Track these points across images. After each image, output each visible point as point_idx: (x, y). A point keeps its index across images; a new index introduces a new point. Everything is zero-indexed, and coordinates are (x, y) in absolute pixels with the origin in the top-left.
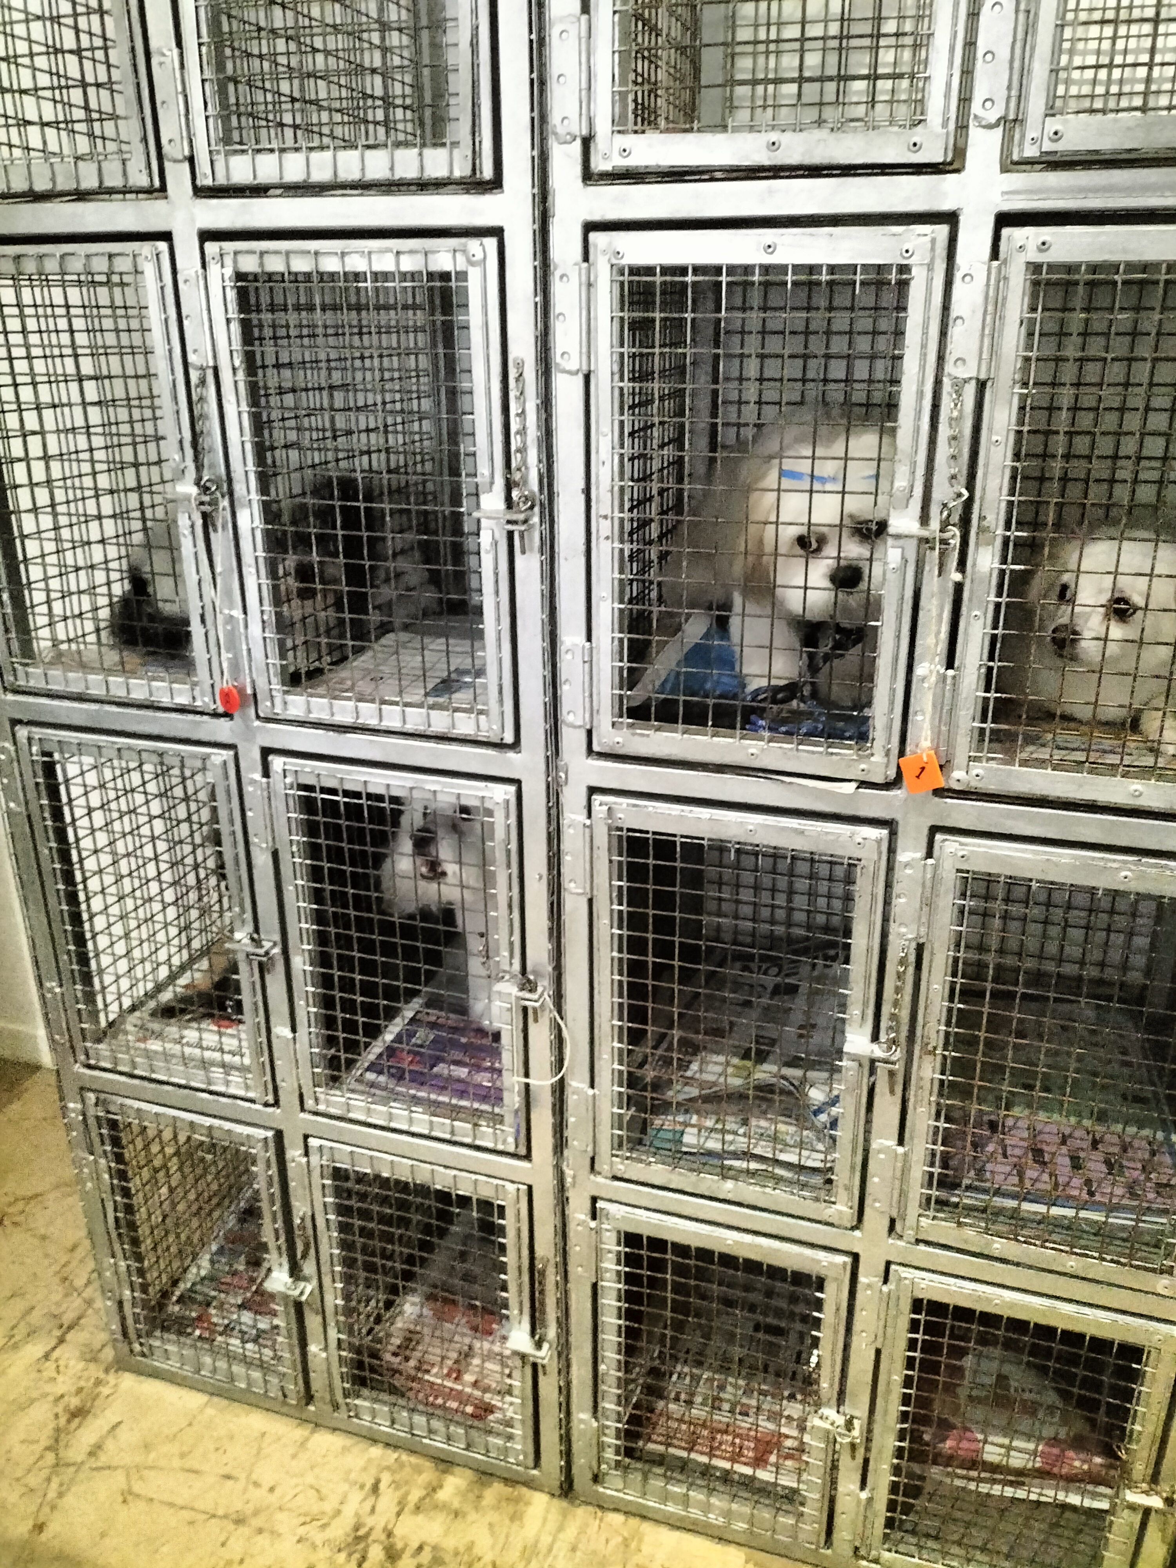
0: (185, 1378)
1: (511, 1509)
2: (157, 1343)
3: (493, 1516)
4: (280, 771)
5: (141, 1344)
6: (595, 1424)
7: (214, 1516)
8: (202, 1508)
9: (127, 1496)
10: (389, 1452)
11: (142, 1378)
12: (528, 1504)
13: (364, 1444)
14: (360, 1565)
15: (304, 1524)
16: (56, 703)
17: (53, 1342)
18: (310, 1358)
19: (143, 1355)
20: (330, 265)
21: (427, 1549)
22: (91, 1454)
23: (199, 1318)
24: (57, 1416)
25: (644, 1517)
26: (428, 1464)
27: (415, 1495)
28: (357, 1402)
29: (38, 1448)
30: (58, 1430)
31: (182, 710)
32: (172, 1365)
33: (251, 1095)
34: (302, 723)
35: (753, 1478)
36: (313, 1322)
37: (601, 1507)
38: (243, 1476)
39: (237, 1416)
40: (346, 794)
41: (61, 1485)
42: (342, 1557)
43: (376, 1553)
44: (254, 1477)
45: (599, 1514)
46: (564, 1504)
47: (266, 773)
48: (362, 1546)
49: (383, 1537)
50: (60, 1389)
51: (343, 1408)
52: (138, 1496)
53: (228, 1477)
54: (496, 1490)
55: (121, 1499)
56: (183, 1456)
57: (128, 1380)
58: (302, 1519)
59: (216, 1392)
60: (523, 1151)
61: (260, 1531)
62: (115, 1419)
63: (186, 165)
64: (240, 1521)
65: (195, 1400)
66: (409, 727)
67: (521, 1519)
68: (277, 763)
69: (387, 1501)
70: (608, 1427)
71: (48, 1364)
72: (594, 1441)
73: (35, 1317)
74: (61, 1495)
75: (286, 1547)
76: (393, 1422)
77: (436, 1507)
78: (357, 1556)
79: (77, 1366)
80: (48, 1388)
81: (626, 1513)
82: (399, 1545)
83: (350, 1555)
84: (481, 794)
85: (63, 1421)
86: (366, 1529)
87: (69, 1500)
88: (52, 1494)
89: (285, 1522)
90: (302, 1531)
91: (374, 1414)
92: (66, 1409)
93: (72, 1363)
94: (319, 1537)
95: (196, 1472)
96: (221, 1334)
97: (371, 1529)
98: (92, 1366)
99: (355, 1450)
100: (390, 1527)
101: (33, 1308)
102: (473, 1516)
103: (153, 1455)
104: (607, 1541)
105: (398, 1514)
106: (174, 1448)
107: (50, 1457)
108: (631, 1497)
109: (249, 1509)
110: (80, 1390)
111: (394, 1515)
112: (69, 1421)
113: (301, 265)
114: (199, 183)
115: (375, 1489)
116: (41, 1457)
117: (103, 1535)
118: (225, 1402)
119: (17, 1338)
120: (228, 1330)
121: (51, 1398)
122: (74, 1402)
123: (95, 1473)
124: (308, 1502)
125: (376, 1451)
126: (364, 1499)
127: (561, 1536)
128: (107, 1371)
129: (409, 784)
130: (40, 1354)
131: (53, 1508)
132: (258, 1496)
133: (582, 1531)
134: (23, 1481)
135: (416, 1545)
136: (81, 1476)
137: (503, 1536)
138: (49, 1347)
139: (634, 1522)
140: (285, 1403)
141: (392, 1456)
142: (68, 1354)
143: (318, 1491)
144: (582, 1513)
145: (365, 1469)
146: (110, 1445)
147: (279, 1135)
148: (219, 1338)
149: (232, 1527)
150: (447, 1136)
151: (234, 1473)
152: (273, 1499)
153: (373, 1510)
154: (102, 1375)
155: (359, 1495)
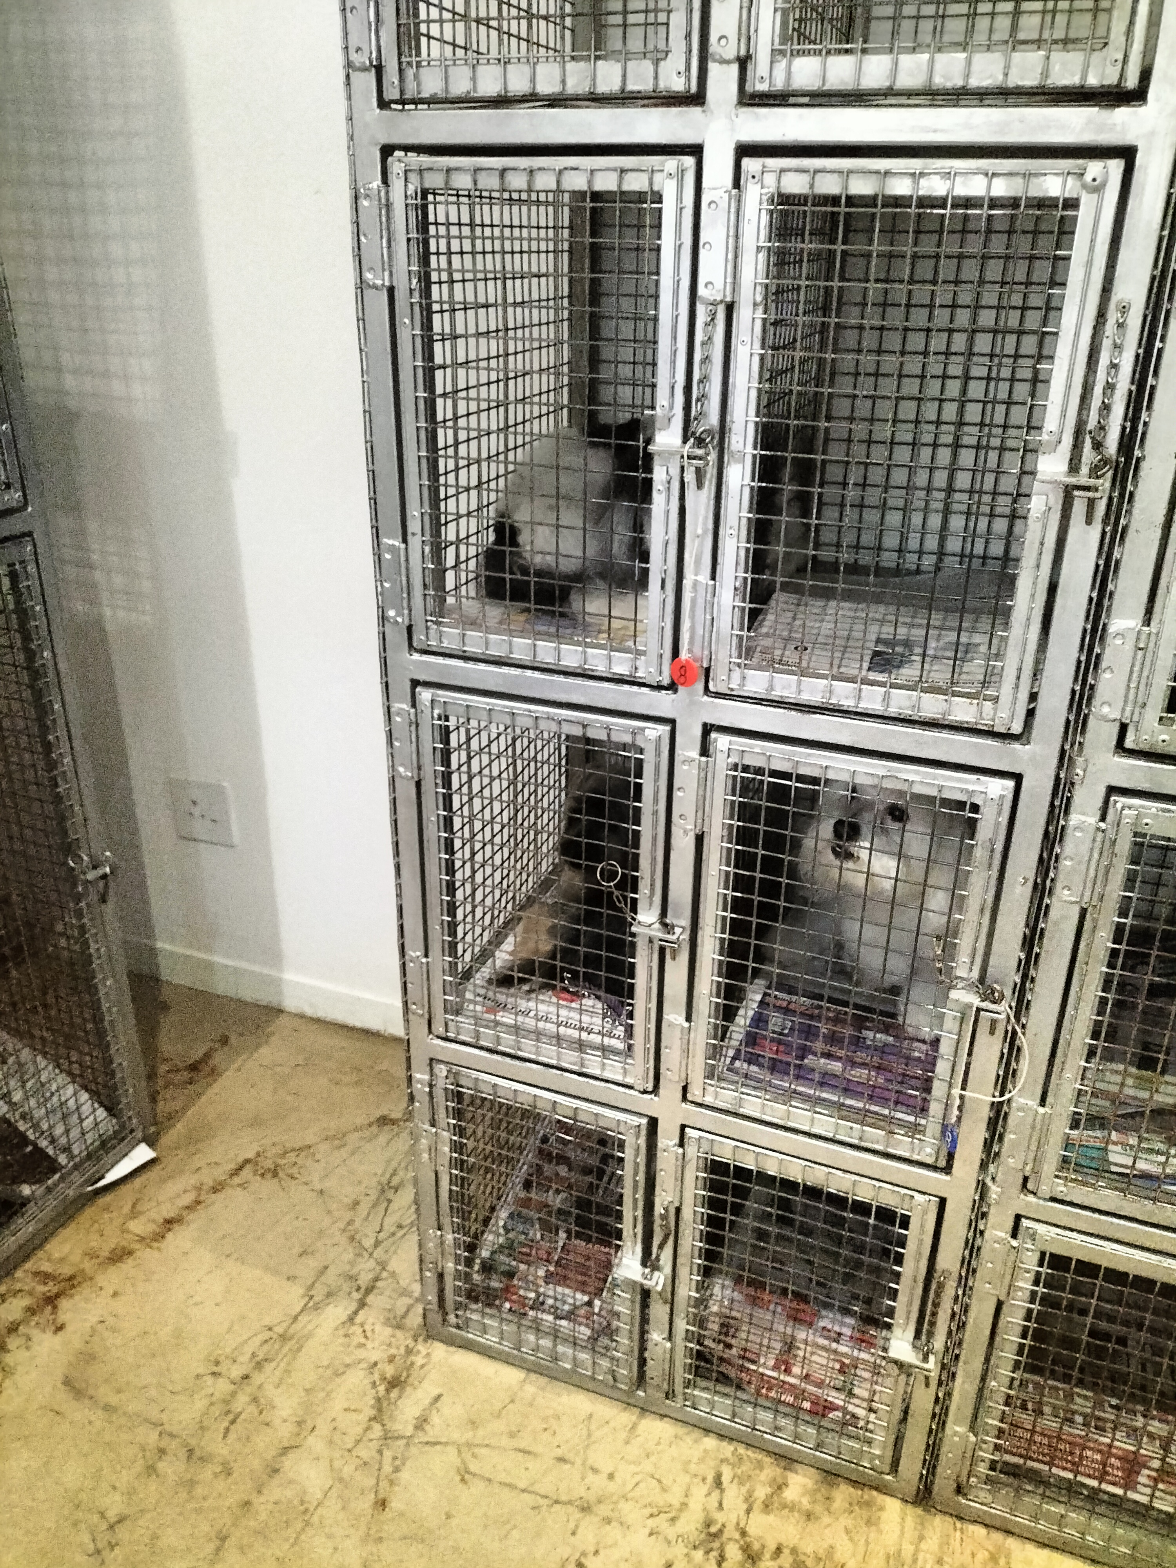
0: (501, 1352)
1: (865, 1513)
2: (475, 1317)
3: (846, 1521)
4: (725, 749)
5: (457, 1316)
6: (973, 1438)
7: (557, 1502)
8: (543, 1492)
9: (465, 1475)
10: (725, 1444)
11: (453, 1349)
12: (882, 1509)
13: (697, 1433)
14: (719, 1564)
15: (652, 1515)
16: (470, 665)
17: (354, 1306)
18: (650, 1345)
19: (458, 1327)
20: (901, 187)
21: (786, 1551)
22: (418, 1427)
23: (507, 1290)
24: (374, 1384)
25: (1009, 1532)
26: (768, 1460)
27: (762, 1493)
28: (696, 1393)
29: (363, 1417)
30: (378, 1400)
31: (619, 680)
32: (491, 1340)
33: (629, 1080)
34: (759, 701)
35: (1123, 1499)
36: (658, 1311)
37: (960, 1518)
38: (579, 1462)
39: (559, 1395)
40: (801, 778)
41: (395, 1458)
42: (699, 1555)
43: (734, 1553)
44: (590, 1462)
45: (959, 1524)
46: (919, 1511)
47: (705, 751)
48: (716, 1545)
49: (737, 1536)
50: (375, 1356)
51: (680, 1398)
52: (474, 1475)
53: (561, 1460)
54: (843, 1493)
55: (458, 1478)
56: (512, 1435)
57: (439, 1350)
58: (649, 1511)
59: (534, 1369)
60: (942, 1163)
61: (608, 1521)
62: (436, 1392)
63: (735, 68)
64: (586, 1509)
65: (512, 1375)
66: (893, 711)
67: (876, 1524)
68: (721, 741)
69: (733, 1496)
70: (985, 1442)
71: (354, 1328)
72: (969, 1454)
73: (331, 1277)
74: (397, 1470)
75: (638, 1539)
76: (734, 1415)
77: (784, 1506)
78: (714, 1554)
79: (384, 1332)
80: (361, 1354)
81: (986, 1526)
82: (756, 1546)
83: (707, 1553)
84: (971, 787)
85: (382, 1389)
86: (719, 1526)
87: (405, 1475)
88: (387, 1468)
89: (631, 1512)
90: (651, 1523)
91: (712, 1404)
92: (383, 1379)
93: (378, 1328)
94: (671, 1532)
95: (528, 1453)
96: (532, 1308)
97: (724, 1526)
98: (399, 1333)
99: (689, 1440)
100: (742, 1525)
101: (326, 1268)
102: (826, 1519)
103: (481, 1432)
104: (973, 1555)
105: (748, 1511)
106: (500, 1426)
107: (377, 1430)
108: (999, 1511)
109: (591, 1496)
110: (391, 1359)
111: (742, 1513)
112: (388, 1391)
113: (861, 187)
114: (749, 88)
115: (718, 1482)
116: (368, 1429)
117: (448, 1516)
118: (543, 1380)
119: (316, 1299)
120: (538, 1305)
121: (364, 1365)
122: (390, 1371)
123: (427, 1448)
124: (649, 1491)
125: (710, 1442)
126: (708, 1495)
127: (923, 1546)
128: (415, 1339)
129: (882, 772)
130: (344, 1317)
131: (392, 1482)
132: (598, 1482)
133: (945, 1542)
134: (354, 1453)
135: (773, 1547)
136: (414, 1450)
137: (862, 1542)
138: (349, 1312)
139: (998, 1536)
140: (614, 1387)
141: (727, 1449)
142: (370, 1317)
143: (659, 1481)
144: (939, 1524)
145: (702, 1460)
146: (435, 1419)
147: (653, 1122)
148: (531, 1313)
149: (578, 1515)
150: (855, 1141)
151: (570, 1456)
152: (612, 1487)
153: (720, 1506)
154: (411, 1344)
155: (704, 1489)
